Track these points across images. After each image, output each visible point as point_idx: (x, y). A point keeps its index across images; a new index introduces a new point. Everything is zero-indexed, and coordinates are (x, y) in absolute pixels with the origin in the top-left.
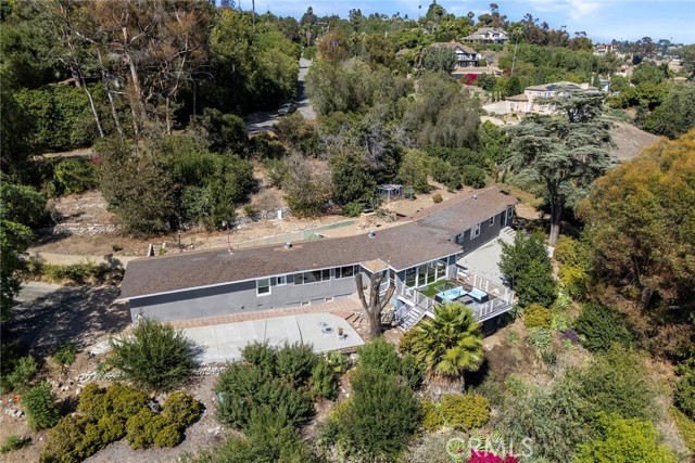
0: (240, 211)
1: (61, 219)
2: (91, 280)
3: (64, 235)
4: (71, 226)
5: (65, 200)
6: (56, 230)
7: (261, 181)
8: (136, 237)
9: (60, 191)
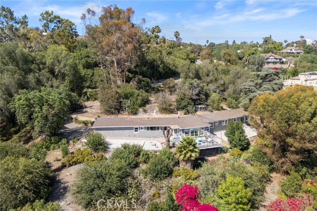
0: (141, 110)
1: (86, 107)
2: (89, 125)
3: (86, 112)
4: (88, 110)
5: (89, 102)
6: (84, 110)
7: (152, 101)
8: (106, 114)
9: (88, 99)
